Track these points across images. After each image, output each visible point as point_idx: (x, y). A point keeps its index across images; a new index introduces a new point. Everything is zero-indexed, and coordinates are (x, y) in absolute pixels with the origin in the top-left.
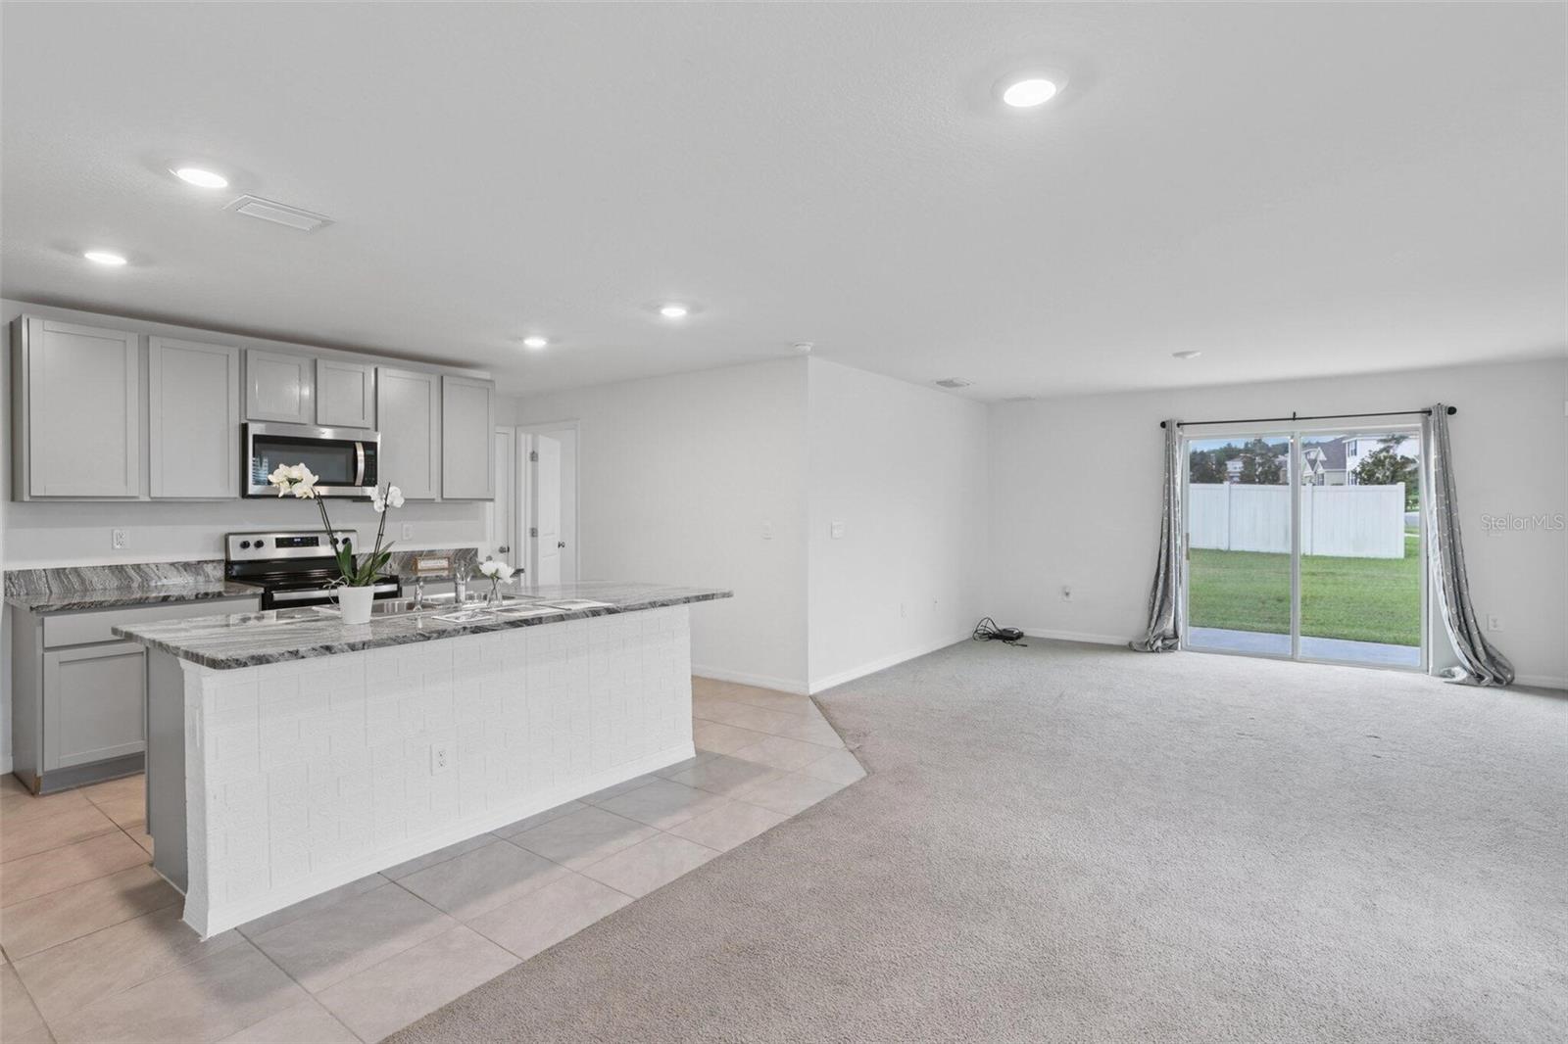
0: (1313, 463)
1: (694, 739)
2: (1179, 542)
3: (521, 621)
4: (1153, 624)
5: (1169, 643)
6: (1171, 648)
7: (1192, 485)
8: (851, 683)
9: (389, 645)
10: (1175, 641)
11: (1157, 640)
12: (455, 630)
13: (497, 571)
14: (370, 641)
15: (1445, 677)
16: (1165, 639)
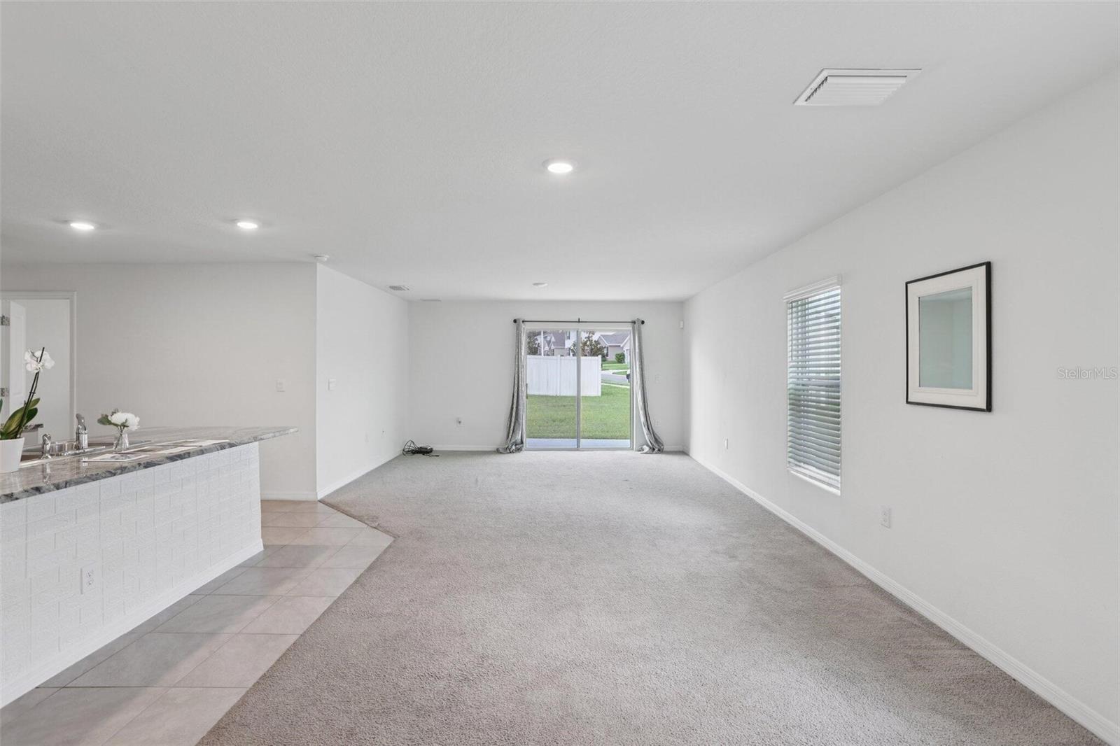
0: (549, 343)
1: (263, 537)
2: (523, 389)
3: (176, 456)
4: (510, 437)
5: (519, 447)
6: (519, 450)
7: (528, 356)
8: (341, 489)
9: (86, 482)
10: (521, 445)
11: (512, 445)
12: (133, 466)
13: (126, 420)
14: (71, 480)
15: (640, 451)
16: (516, 445)
